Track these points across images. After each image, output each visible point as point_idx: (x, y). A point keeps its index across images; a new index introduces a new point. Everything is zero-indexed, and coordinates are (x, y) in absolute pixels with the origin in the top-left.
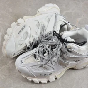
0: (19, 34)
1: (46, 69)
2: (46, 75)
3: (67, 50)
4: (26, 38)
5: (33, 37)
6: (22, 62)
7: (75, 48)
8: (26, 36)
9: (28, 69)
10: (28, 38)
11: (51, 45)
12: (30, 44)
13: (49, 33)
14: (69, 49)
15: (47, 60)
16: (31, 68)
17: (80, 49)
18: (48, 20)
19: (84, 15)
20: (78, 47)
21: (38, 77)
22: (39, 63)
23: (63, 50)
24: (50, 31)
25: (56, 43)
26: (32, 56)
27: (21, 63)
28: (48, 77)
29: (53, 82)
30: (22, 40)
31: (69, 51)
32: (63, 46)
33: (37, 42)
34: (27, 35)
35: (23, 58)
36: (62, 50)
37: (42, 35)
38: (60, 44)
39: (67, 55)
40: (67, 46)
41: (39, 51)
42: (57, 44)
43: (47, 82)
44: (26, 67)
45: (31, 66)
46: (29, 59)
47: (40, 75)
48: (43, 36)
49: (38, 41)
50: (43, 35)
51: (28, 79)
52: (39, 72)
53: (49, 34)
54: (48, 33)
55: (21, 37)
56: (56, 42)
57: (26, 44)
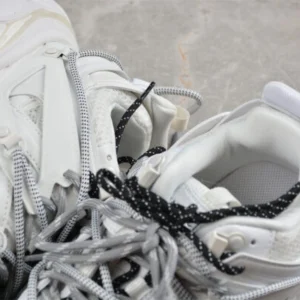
3: (219, 268)
7: (253, 242)
13: (66, 184)
14: (224, 256)
17: (283, 234)
18: (33, 106)
19: (205, 12)
20: (270, 229)
23: (194, 272)
24: (68, 175)
25: (133, 242)
31: (229, 271)
32: (183, 250)
36: (182, 273)
38: (161, 243)
39: (221, 294)
40: (210, 245)
42: (145, 246)
48: (35, 216)
49: (11, 256)
53: (62, 193)
54: (57, 185)
56: (131, 234)
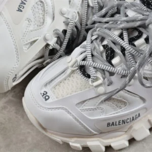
0: (19, 10)
1: (123, 103)
2: (124, 122)
4: (42, 21)
5: (62, 14)
6: (46, 96)
8: (41, 16)
9: (68, 112)
10: (49, 20)
11: (127, 29)
12: (58, 38)
15: (124, 76)
16: (79, 109)
21: (101, 133)
22: (101, 90)
26: (73, 72)
27: (46, 100)
28: (131, 127)
29: (144, 140)
30: (31, 28)
33: (76, 27)
34: (44, 11)
35: (46, 85)
37: (88, 6)
41: (95, 53)
43: (127, 144)
44: (62, 108)
45: (76, 105)
46: (66, 82)
47: (108, 124)
48: (93, 7)
50: (91, 4)
51: (71, 144)
52: (103, 116)
55: (29, 20)
57: (45, 39)
